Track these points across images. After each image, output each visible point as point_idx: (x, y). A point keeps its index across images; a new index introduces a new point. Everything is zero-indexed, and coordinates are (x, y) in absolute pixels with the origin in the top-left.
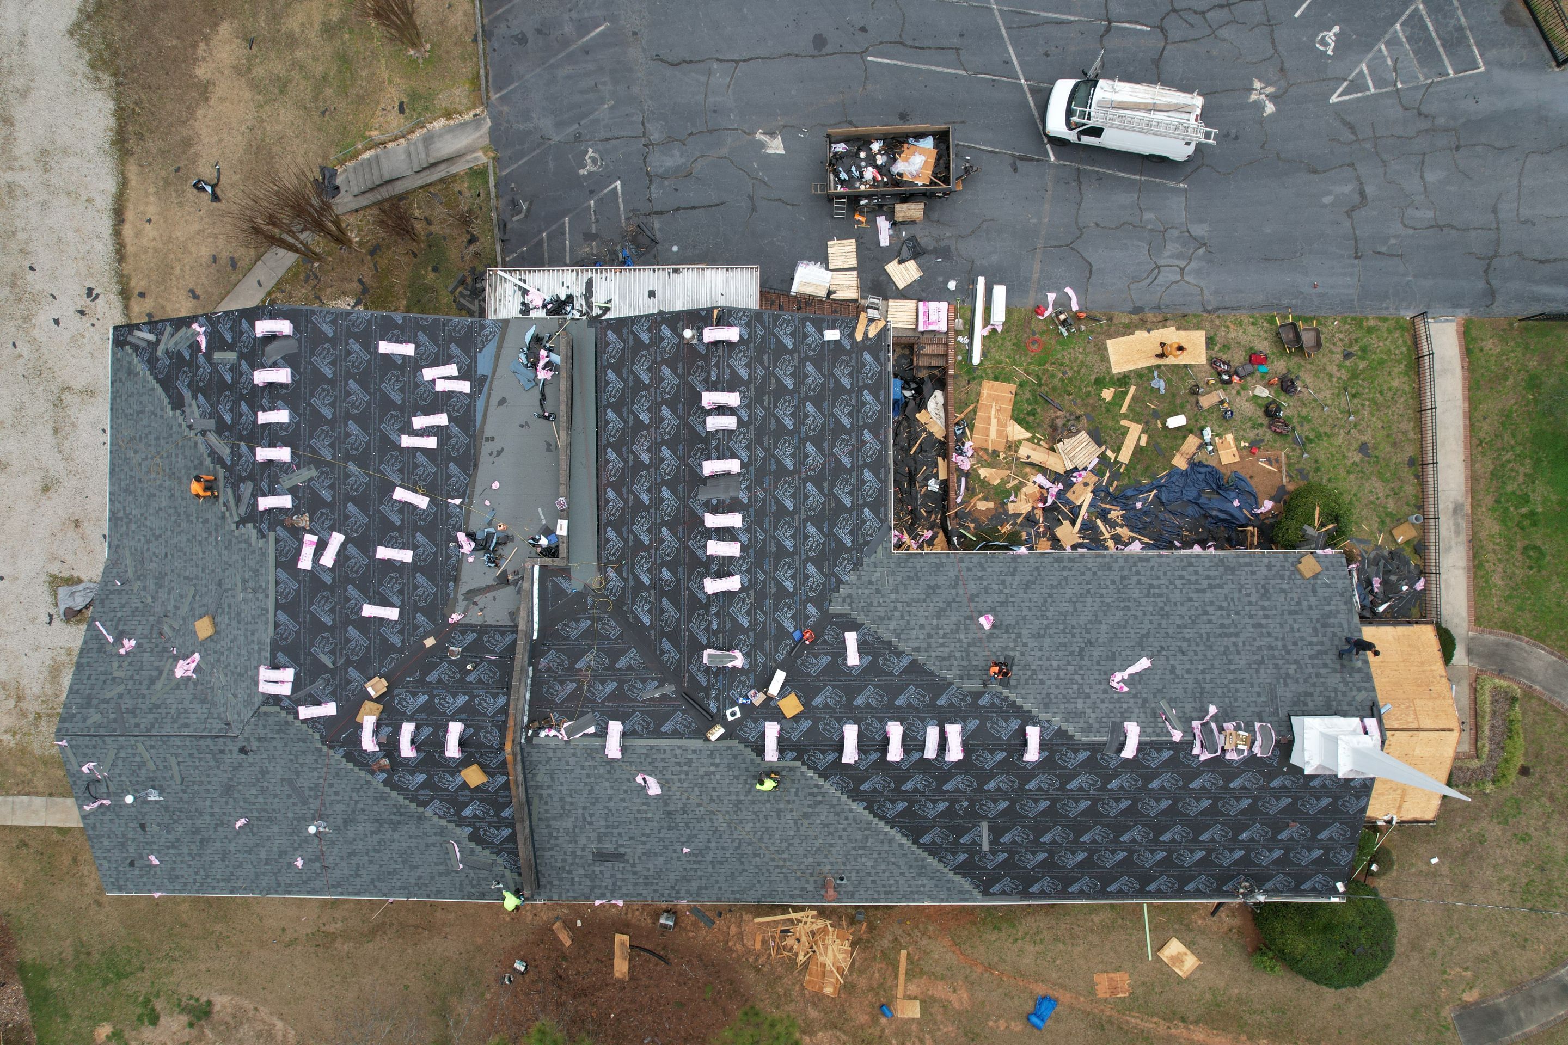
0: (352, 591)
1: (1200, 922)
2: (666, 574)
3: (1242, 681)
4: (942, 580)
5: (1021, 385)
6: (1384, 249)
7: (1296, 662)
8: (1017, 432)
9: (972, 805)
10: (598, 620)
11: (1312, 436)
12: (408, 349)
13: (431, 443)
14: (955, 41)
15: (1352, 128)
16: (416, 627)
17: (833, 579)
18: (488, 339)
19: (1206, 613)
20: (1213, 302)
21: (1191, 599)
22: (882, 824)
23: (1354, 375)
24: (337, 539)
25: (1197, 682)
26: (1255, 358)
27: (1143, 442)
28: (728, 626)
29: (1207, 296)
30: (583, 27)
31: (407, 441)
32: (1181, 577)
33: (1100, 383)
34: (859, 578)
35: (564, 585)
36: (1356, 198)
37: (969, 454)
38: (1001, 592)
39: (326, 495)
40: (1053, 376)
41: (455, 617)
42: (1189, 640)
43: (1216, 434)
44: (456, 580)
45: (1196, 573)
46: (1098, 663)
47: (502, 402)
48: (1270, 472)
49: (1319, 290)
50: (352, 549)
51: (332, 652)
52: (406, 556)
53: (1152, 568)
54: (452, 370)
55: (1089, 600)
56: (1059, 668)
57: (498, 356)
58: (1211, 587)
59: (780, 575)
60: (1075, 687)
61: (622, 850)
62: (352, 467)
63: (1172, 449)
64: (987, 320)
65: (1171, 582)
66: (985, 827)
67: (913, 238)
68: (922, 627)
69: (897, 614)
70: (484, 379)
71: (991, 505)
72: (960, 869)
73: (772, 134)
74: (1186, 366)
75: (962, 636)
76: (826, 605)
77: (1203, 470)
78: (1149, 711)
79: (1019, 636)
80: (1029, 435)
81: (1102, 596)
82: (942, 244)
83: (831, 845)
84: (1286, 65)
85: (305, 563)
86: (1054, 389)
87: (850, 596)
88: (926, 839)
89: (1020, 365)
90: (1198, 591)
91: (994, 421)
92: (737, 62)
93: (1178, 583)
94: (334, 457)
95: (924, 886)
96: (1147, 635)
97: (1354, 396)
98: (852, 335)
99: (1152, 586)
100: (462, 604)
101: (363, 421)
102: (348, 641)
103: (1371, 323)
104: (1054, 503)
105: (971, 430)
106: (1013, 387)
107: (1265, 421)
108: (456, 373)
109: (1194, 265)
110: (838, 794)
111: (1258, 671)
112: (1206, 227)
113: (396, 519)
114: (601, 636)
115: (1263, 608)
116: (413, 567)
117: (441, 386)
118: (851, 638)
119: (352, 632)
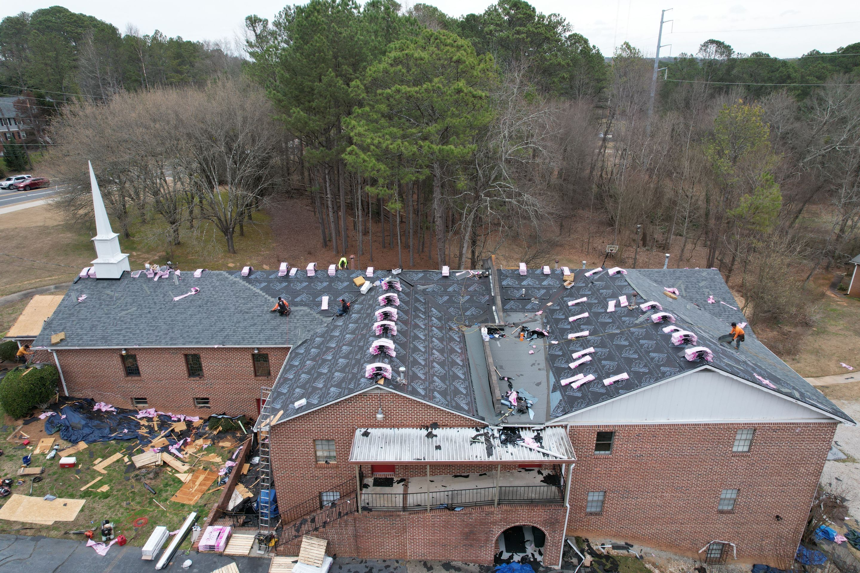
0: (595, 301)
5: (166, 500)
7: (99, 299)
8: (184, 477)
10: (461, 315)
12: (607, 382)
13: (576, 355)
16: (558, 305)
18: (558, 407)
19: (132, 319)
21: (136, 325)
24: (611, 309)
31: (591, 350)
32: (134, 334)
33: (106, 495)
34: (315, 331)
37: (223, 469)
38: (237, 328)
40: (138, 503)
41: (540, 313)
43: (45, 454)
45: (124, 336)
47: (538, 384)
48: (26, 432)
50: (602, 310)
51: (595, 286)
52: (572, 319)
53: (148, 338)
54: (574, 386)
56: (221, 297)
57: (548, 402)
58: (121, 330)
63: (83, 452)
65: (141, 332)
69: (298, 317)
70: (554, 390)
71: (221, 444)
74: (31, 495)
79: (236, 309)
80: (177, 475)
81: (183, 326)
85: (623, 298)
89: (160, 511)
91: (198, 484)
93: (138, 332)
94: (630, 331)
99: (153, 330)
100: (537, 318)
101: (620, 347)
102: (589, 290)
104: (179, 441)
105: (216, 480)
106: (173, 499)
108: (572, 385)
113: (584, 326)
114: (459, 308)
116: (567, 317)
117: (580, 376)
118: (325, 306)
119: (588, 293)
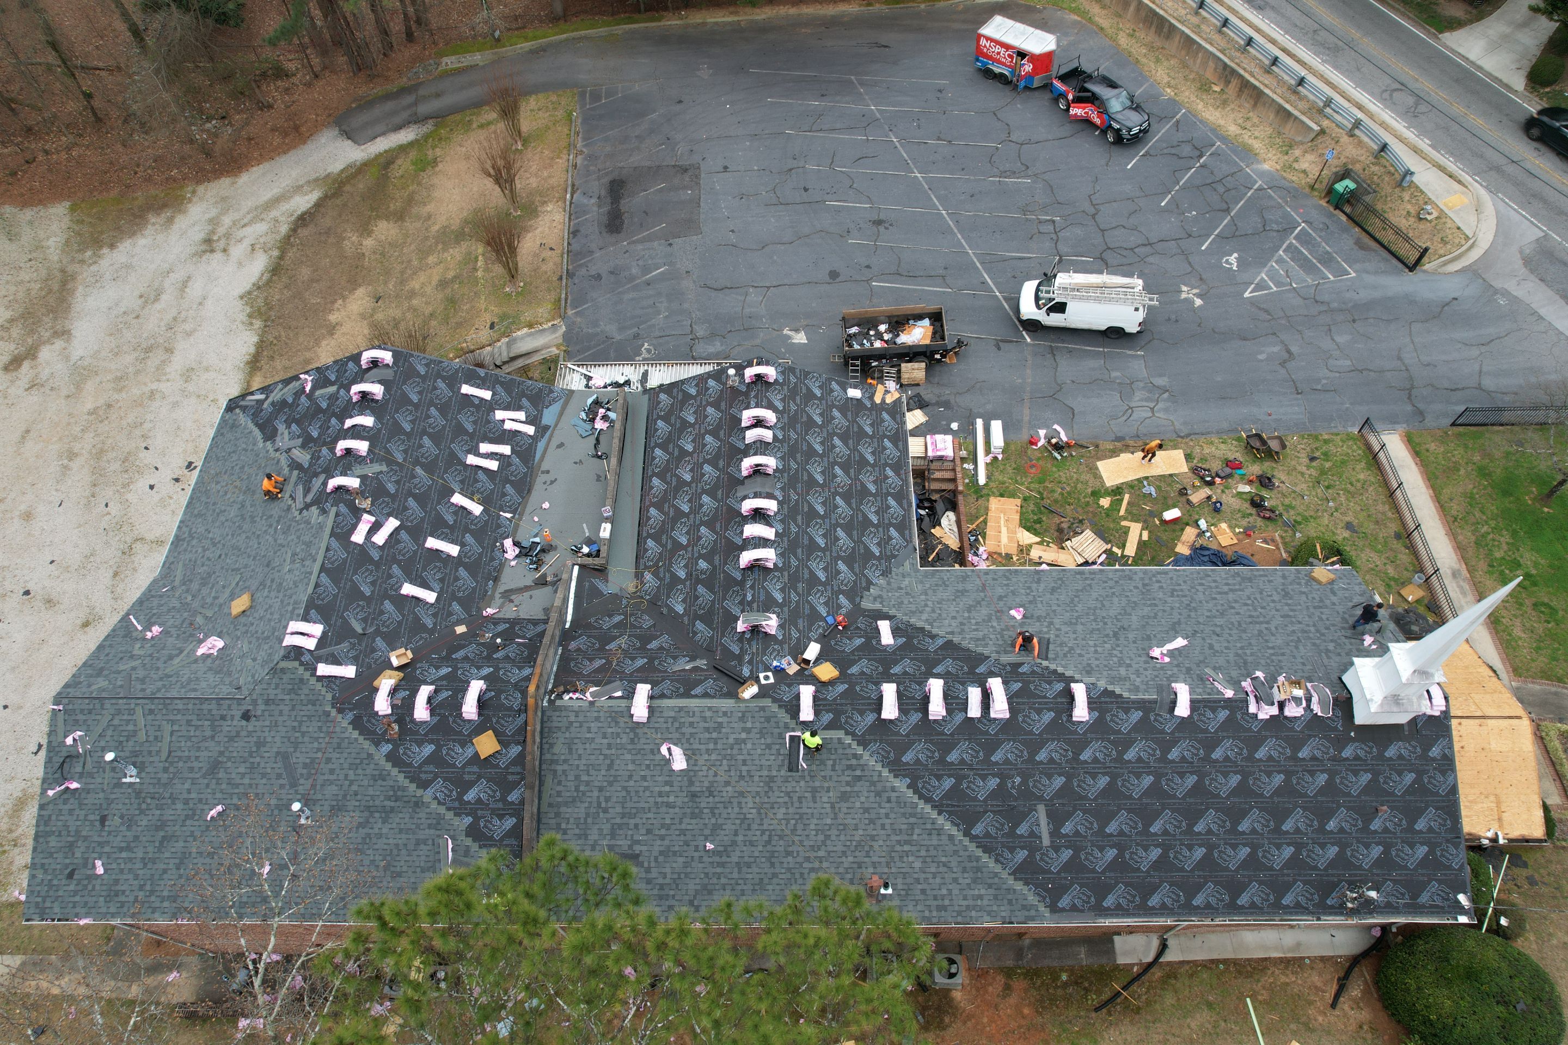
0: (396, 570)
1: (1320, 1019)
2: (703, 564)
3: (1283, 654)
5: (1025, 499)
6: (1319, 387)
7: (1334, 641)
8: (1027, 538)
9: (1024, 782)
10: (631, 615)
11: (1299, 519)
12: (487, 395)
13: (493, 465)
14: (941, 272)
15: (1266, 311)
16: (450, 614)
17: (863, 580)
18: (555, 400)
19: (1232, 608)
20: (1185, 431)
21: (1214, 599)
22: (928, 809)
23: (1323, 472)
24: (392, 524)
25: (1237, 655)
26: (1233, 465)
27: (1145, 536)
28: (762, 597)
29: (1178, 425)
30: (646, 270)
31: (471, 460)
32: (1201, 584)
33: (1096, 494)
34: (889, 583)
35: (601, 586)
36: (1286, 356)
37: (985, 556)
38: (1028, 594)
39: (391, 488)
40: (1053, 491)
41: (490, 611)
42: (1221, 626)
43: (1210, 525)
44: (496, 580)
46: (1134, 642)
47: (561, 445)
48: (1268, 550)
49: (1273, 417)
50: (404, 535)
51: (365, 620)
52: (453, 550)
54: (521, 415)
55: (1116, 600)
56: (1095, 645)
57: (561, 414)
58: (1232, 590)
59: (813, 565)
60: (1115, 659)
61: (637, 849)
62: (419, 470)
63: (1173, 540)
64: (988, 451)
65: (1192, 588)
66: (1041, 810)
67: (918, 395)
68: (954, 618)
69: (928, 609)
70: (546, 428)
72: (1021, 872)
73: (797, 330)
74: (1171, 475)
75: (995, 624)
76: (858, 599)
77: (1206, 553)
78: (1195, 677)
79: (1051, 623)
80: (1038, 539)
81: (1127, 597)
82: (943, 399)
83: (873, 838)
84: (1204, 277)
85: (358, 537)
86: (1056, 501)
87: (880, 596)
88: (978, 830)
89: (1022, 484)
90: (1220, 593)
91: (1004, 530)
92: (768, 288)
93: (1200, 588)
94: (405, 460)
95: (980, 897)
96: (1179, 623)
97: (1328, 487)
98: (871, 398)
99: (1174, 590)
100: (498, 600)
101: (436, 438)
102: (382, 613)
103: (1326, 437)
105: (984, 538)
106: (1018, 502)
107: (1254, 511)
108: (523, 419)
109: (1161, 405)
110: (879, 767)
111: (1297, 648)
112: (1166, 379)
113: (450, 519)
114: (633, 626)
115: (1287, 604)
116: (458, 562)
117: (508, 425)
118: (884, 627)
119: (388, 605)
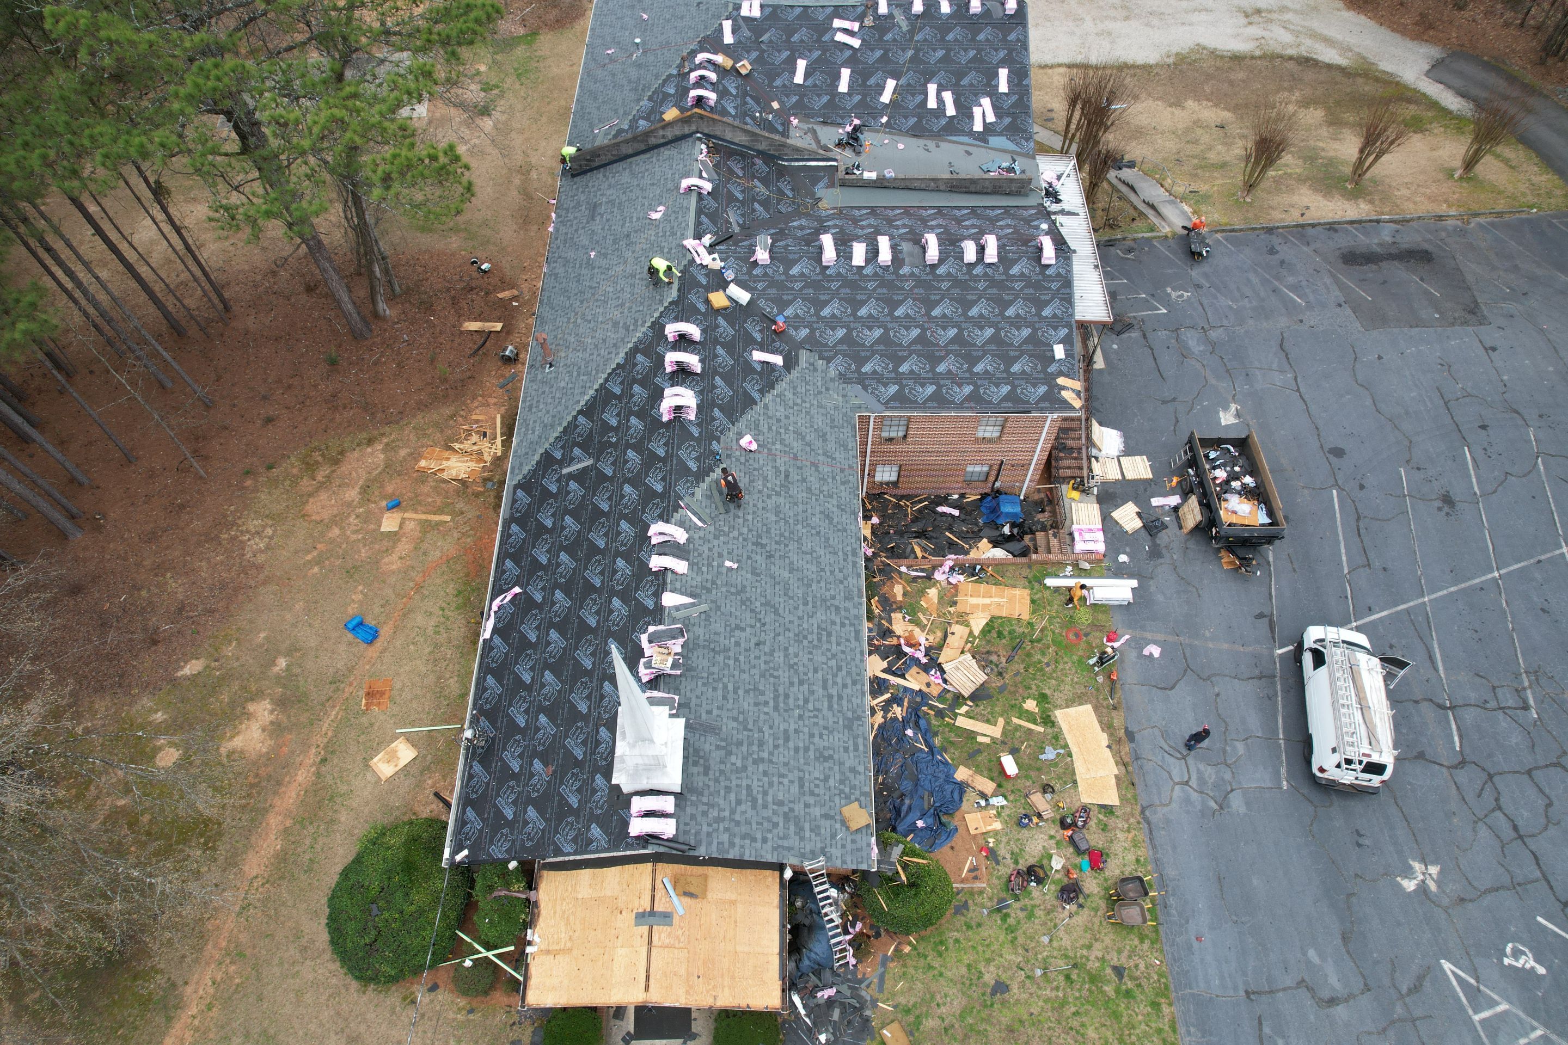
0: (816, 54)
1: (430, 782)
3: (725, 698)
4: (831, 446)
5: (1030, 624)
6: (1267, 1030)
7: (745, 768)
8: (978, 623)
9: (612, 445)
11: (1011, 921)
12: (1003, 87)
13: (932, 103)
14: (1377, 564)
15: (1416, 988)
16: (787, 96)
17: (831, 354)
18: (1017, 144)
19: (801, 683)
20: (1155, 817)
21: (816, 671)
22: (601, 381)
23: (1094, 978)
24: (856, 43)
25: (726, 650)
26: (1097, 859)
27: (980, 739)
28: (791, 256)
29: (1161, 811)
30: (1295, 288)
31: (932, 88)
32: (839, 668)
33: (1042, 698)
34: (832, 380)
35: (821, 184)
36: (1326, 994)
37: (951, 580)
38: (821, 492)
39: (889, 36)
40: (1043, 654)
41: (795, 122)
42: (772, 655)
43: (1000, 811)
44: (825, 123)
45: (845, 686)
46: (749, 558)
47: (969, 153)
48: (961, 870)
49: (1196, 944)
50: (848, 53)
51: (771, 41)
52: (843, 87)
53: (848, 640)
54: (991, 118)
57: (1004, 151)
58: (830, 697)
59: (836, 303)
60: (726, 529)
61: (598, 218)
62: (910, 53)
63: (977, 767)
65: (834, 656)
66: (589, 462)
67: (1164, 526)
68: (787, 417)
69: (799, 401)
70: (986, 141)
71: (900, 598)
72: (547, 457)
73: (1238, 415)
74: (1075, 782)
75: (778, 446)
76: (807, 346)
77: (956, 795)
78: (698, 591)
80: (976, 633)
81: (819, 582)
82: (1164, 551)
83: (585, 350)
84: (1469, 906)
85: (837, 23)
86: (1029, 655)
87: (815, 370)
88: (581, 419)
89: (1051, 623)
90: (825, 682)
91: (988, 601)
92: (1298, 390)
93: (833, 663)
94: (918, 41)
95: (534, 432)
96: (776, 612)
97: (1068, 977)
98: (1061, 374)
99: (829, 635)
100: (805, 127)
101: (945, 60)
102: (779, 51)
103: (1166, 1009)
105: (976, 581)
106: (1026, 616)
107: (1022, 866)
108: (988, 121)
109: (1195, 796)
110: (635, 340)
111: (735, 719)
112: (1243, 810)
113: (872, 81)
114: (780, 199)
116: (834, 93)
117: (977, 111)
118: (777, 360)
119: (786, 54)
